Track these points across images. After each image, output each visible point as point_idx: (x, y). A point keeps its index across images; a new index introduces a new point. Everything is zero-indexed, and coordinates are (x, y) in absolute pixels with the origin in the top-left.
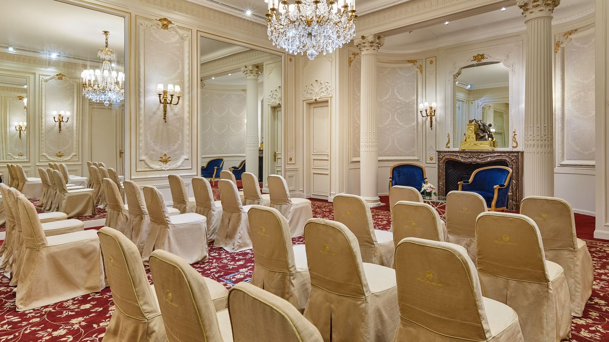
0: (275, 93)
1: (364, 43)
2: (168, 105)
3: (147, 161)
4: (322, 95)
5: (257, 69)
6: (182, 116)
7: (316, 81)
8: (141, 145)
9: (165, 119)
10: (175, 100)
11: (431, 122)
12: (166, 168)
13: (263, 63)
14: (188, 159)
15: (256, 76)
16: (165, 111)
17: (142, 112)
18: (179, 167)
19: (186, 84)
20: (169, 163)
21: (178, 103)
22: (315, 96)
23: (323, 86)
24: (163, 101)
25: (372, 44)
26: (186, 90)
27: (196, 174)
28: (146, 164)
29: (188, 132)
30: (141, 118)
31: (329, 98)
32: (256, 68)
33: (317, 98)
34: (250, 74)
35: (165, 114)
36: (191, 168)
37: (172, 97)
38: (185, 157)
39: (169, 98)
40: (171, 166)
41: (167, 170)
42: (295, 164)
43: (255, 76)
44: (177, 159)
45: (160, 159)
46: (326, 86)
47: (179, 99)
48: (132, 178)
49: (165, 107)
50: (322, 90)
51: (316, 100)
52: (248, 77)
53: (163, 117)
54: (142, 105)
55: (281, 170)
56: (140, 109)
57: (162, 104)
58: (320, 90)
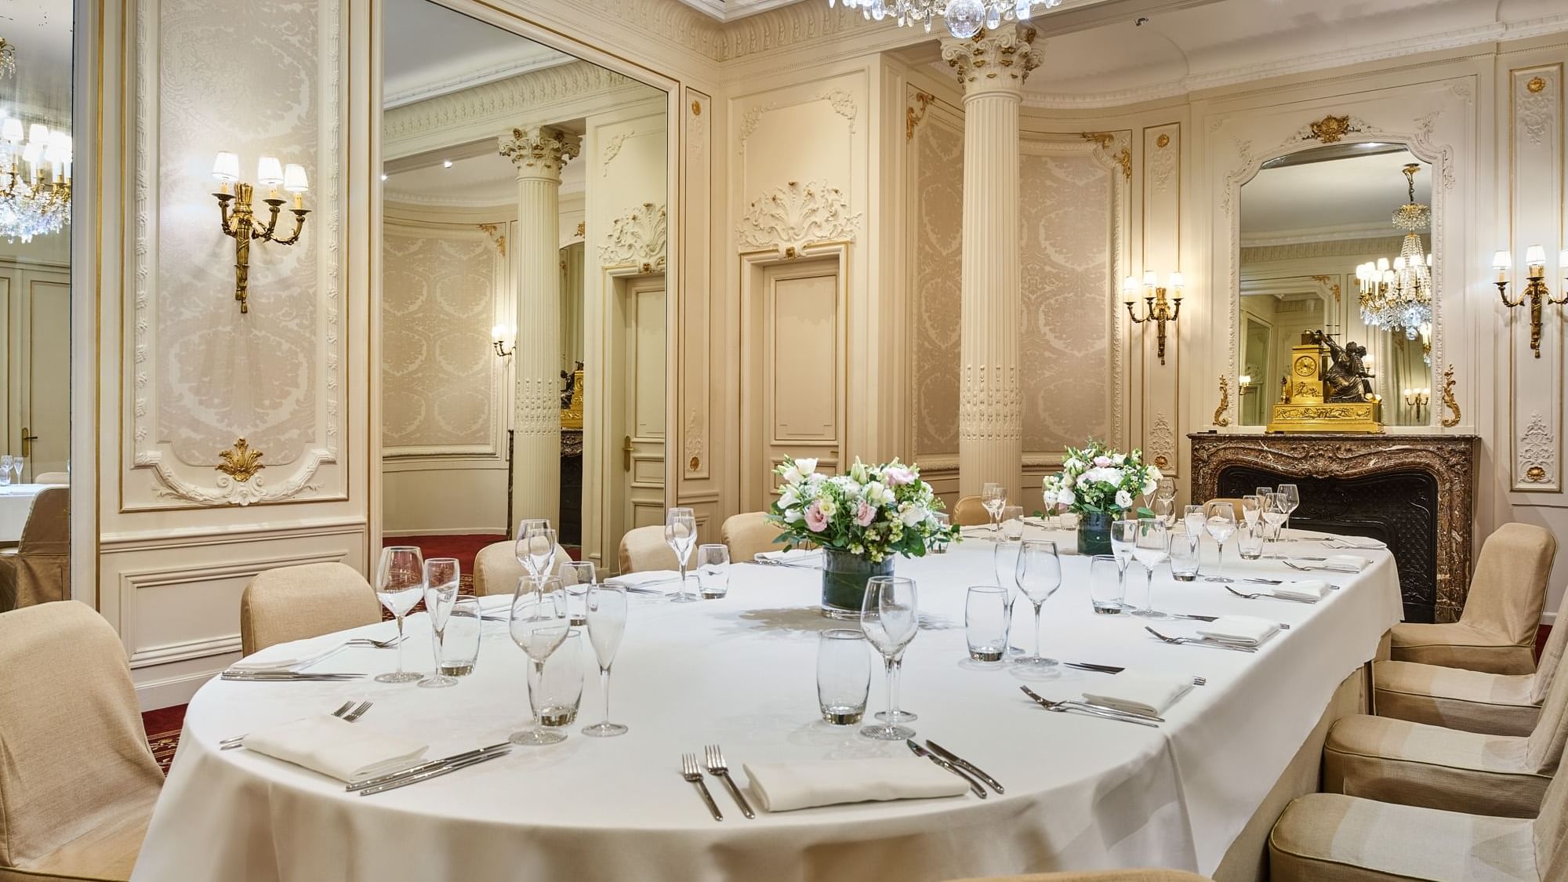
0: (629, 228)
1: (979, 52)
2: (253, 243)
3: (169, 469)
4: (815, 235)
5: (556, 145)
6: (311, 291)
7: (792, 184)
8: (141, 400)
9: (240, 298)
10: (286, 225)
11: (1162, 338)
12: (245, 496)
13: (583, 120)
14: (333, 462)
15: (554, 167)
16: (242, 267)
17: (147, 265)
18: (297, 492)
19: (329, 165)
20: (256, 475)
21: (296, 238)
22: (789, 240)
23: (819, 203)
24: (234, 225)
25: (1008, 58)
26: (328, 189)
27: (364, 519)
28: (164, 480)
29: (333, 356)
30: (143, 293)
31: (842, 247)
32: (553, 141)
33: (797, 246)
34: (532, 161)
35: (242, 279)
36: (344, 496)
37: (275, 212)
38: (323, 452)
39: (261, 216)
40: (264, 490)
41: (251, 505)
42: (708, 479)
43: (549, 167)
44: (289, 462)
45: (222, 461)
46: (832, 205)
47: (301, 221)
48: (103, 539)
49: (242, 250)
50: (813, 219)
51: (790, 253)
52: (526, 171)
53: (232, 290)
54: (147, 238)
55: (662, 501)
56: (136, 254)
57: (230, 238)
58: (807, 216)
